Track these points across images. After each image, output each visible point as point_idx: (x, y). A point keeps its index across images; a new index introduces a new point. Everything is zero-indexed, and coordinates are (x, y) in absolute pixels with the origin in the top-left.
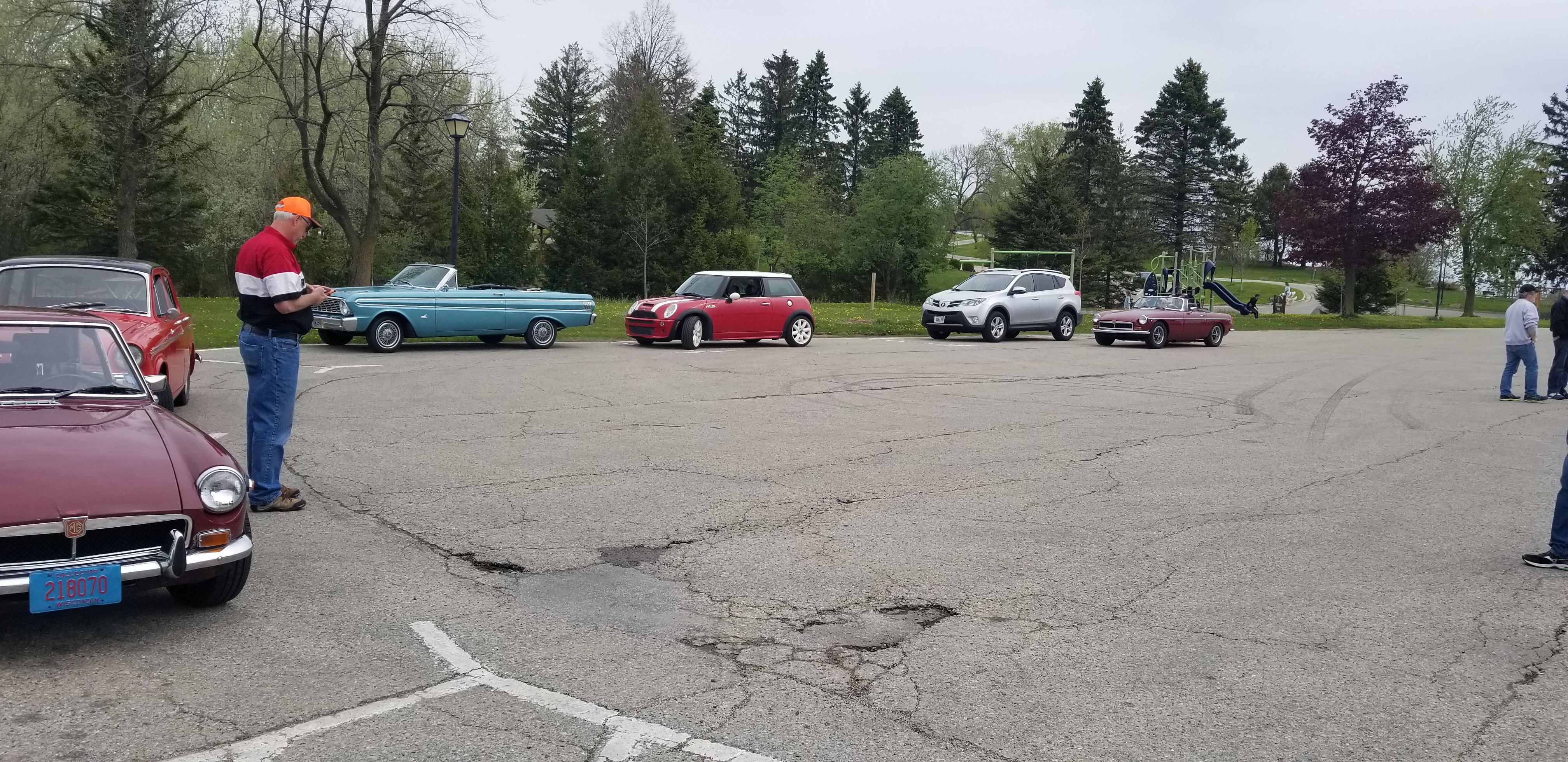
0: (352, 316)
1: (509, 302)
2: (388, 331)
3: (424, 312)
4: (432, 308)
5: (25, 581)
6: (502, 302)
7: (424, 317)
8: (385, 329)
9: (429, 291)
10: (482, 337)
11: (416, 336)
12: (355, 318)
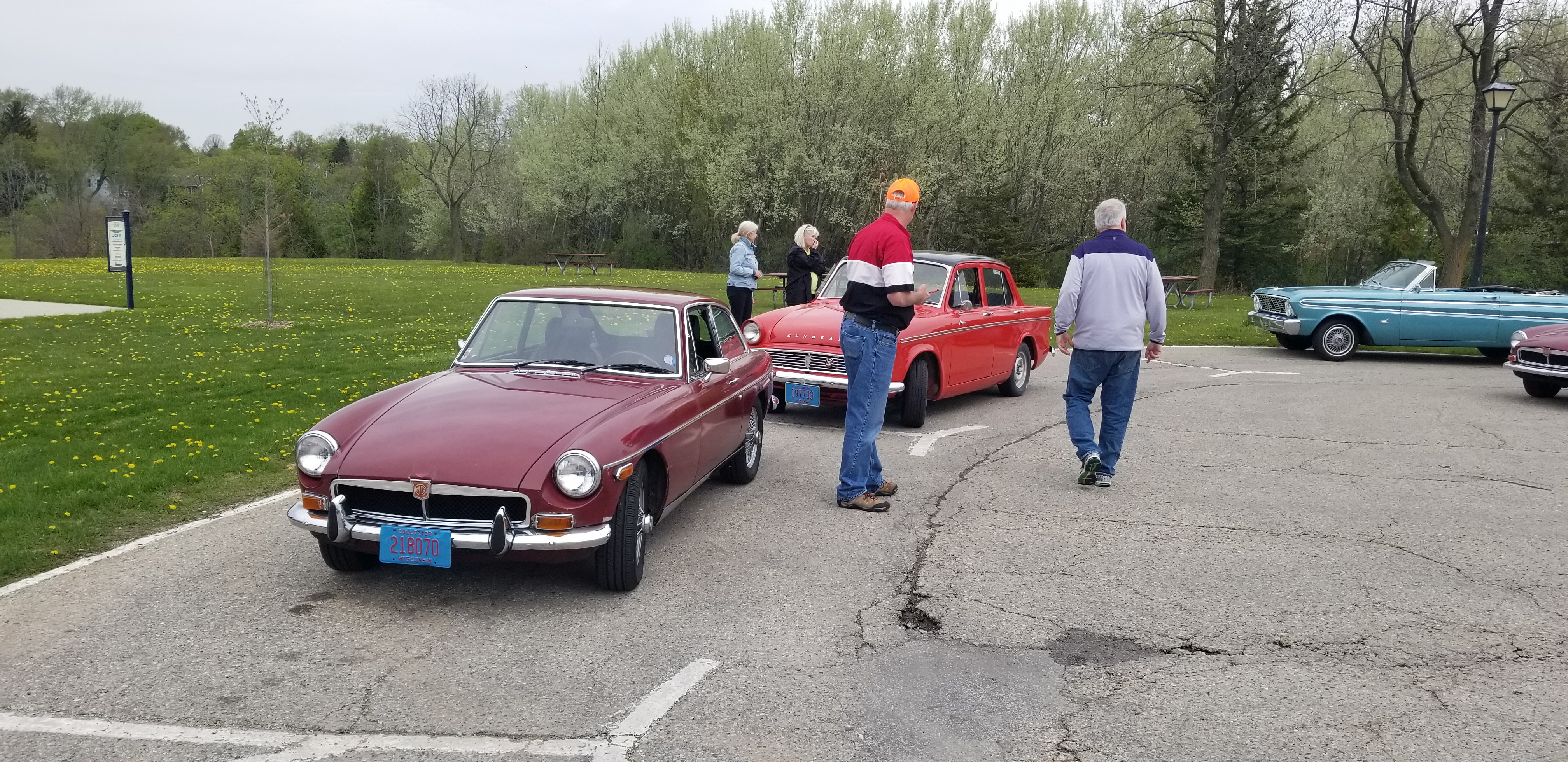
0: (1296, 317)
1: (1504, 307)
2: (1339, 336)
3: (1384, 316)
4: (1397, 312)
5: (376, 531)
6: (1495, 307)
7: (1384, 322)
8: (1336, 334)
9: (1396, 292)
10: (1483, 350)
11: (1374, 345)
12: (1298, 320)
